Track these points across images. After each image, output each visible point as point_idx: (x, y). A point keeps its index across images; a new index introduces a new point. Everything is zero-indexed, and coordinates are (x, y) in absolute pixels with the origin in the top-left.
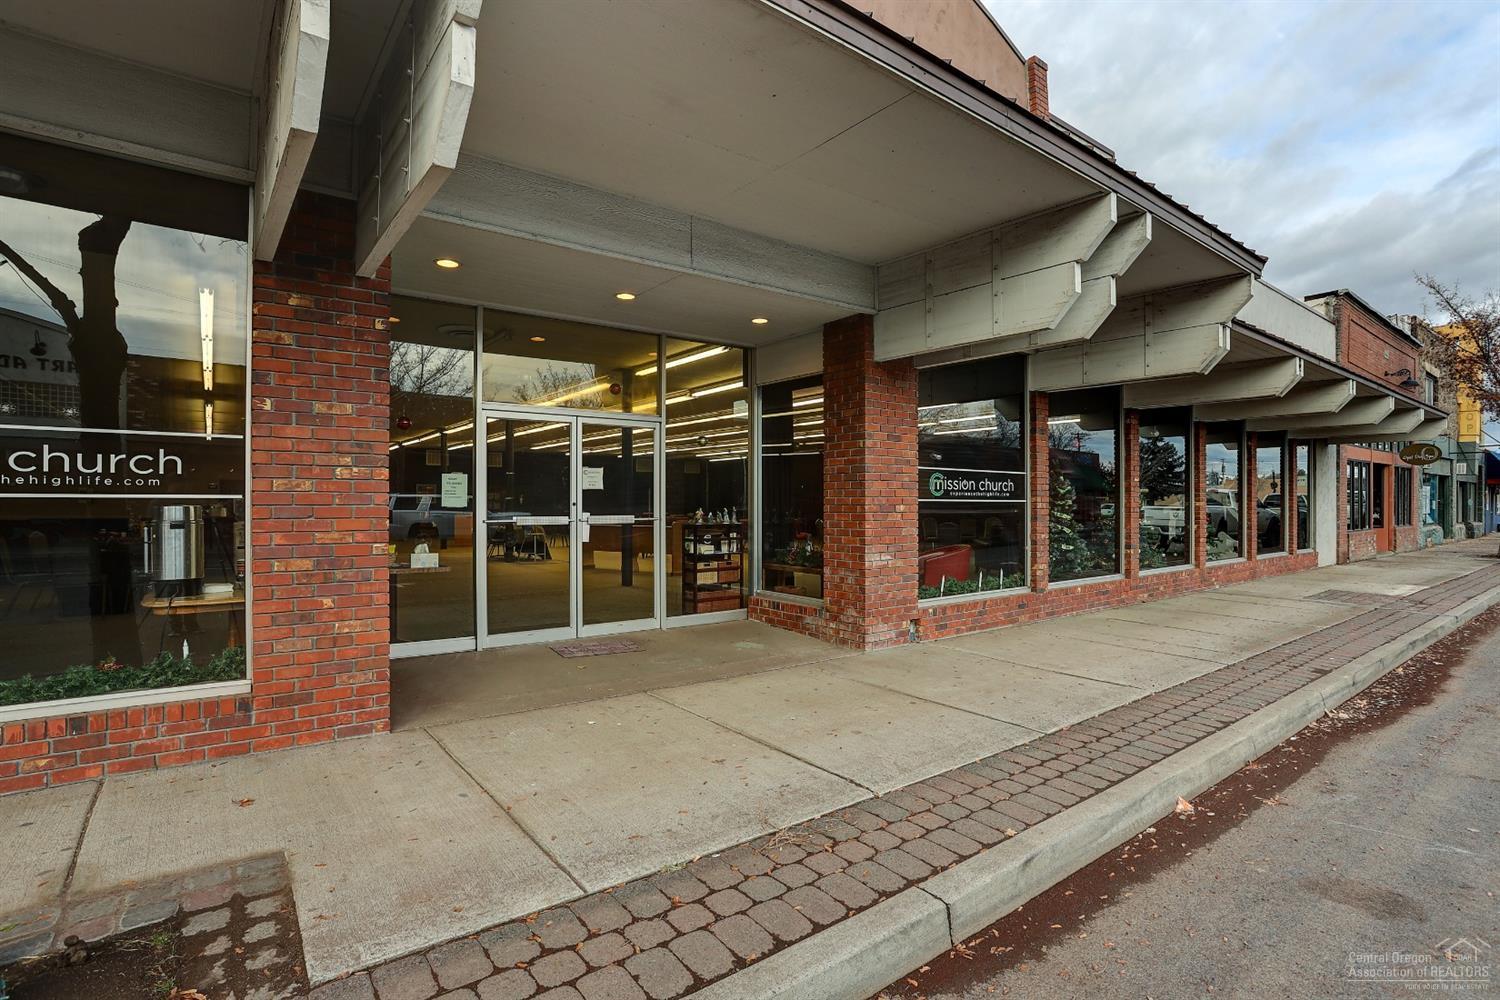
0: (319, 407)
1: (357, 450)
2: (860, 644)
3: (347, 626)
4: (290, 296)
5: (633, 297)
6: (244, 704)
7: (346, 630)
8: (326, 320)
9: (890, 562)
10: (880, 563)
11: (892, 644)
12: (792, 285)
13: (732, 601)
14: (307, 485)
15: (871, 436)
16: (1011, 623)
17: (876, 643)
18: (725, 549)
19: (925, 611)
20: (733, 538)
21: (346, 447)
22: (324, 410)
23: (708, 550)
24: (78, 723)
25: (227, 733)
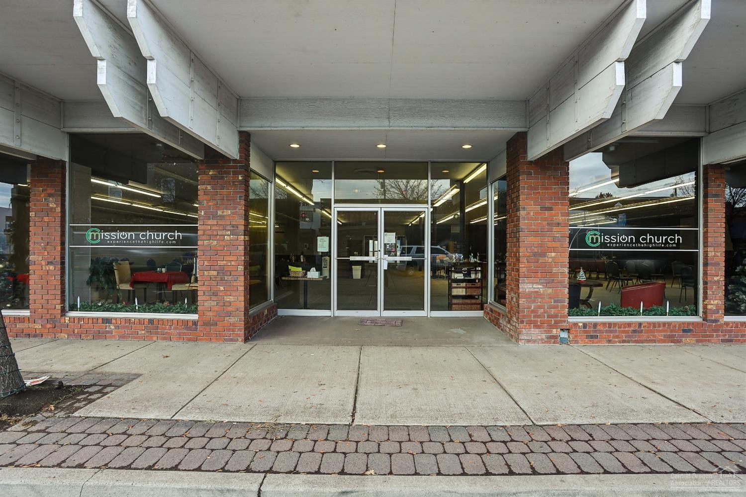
0: (220, 213)
1: (232, 228)
2: (517, 340)
3: (229, 298)
4: (210, 171)
5: (385, 146)
6: (195, 323)
7: (228, 300)
8: (222, 178)
9: (541, 289)
10: (532, 290)
11: (543, 343)
12: (458, 123)
13: (475, 306)
14: (215, 243)
15: (524, 209)
16: (672, 342)
17: (529, 341)
18: (473, 276)
19: (576, 324)
20: (478, 271)
21: (228, 227)
22: (221, 214)
23: (460, 276)
24: (151, 321)
25: (190, 333)
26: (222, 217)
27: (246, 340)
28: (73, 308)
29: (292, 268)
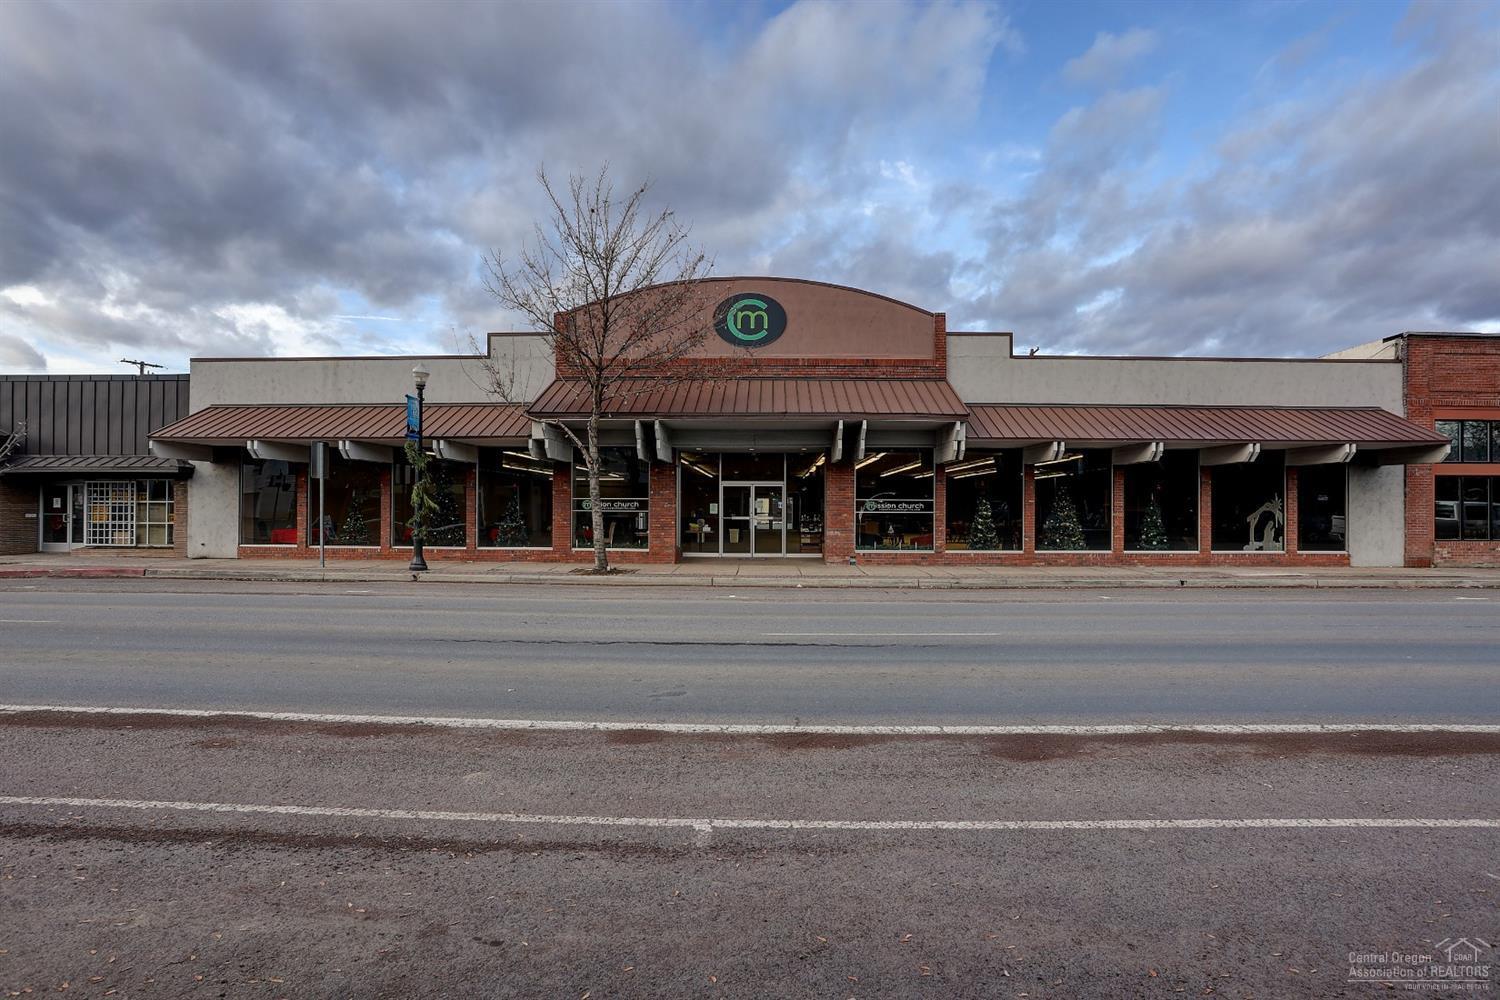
6: (650, 553)
15: (829, 490)
19: (858, 554)
23: (806, 530)
24: (622, 552)
25: (645, 559)
26: (662, 495)
27: (676, 563)
28: (574, 546)
29: (691, 525)
